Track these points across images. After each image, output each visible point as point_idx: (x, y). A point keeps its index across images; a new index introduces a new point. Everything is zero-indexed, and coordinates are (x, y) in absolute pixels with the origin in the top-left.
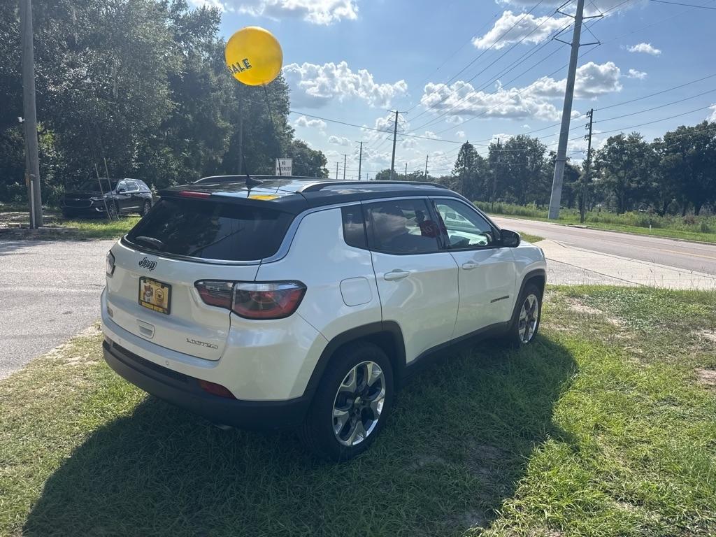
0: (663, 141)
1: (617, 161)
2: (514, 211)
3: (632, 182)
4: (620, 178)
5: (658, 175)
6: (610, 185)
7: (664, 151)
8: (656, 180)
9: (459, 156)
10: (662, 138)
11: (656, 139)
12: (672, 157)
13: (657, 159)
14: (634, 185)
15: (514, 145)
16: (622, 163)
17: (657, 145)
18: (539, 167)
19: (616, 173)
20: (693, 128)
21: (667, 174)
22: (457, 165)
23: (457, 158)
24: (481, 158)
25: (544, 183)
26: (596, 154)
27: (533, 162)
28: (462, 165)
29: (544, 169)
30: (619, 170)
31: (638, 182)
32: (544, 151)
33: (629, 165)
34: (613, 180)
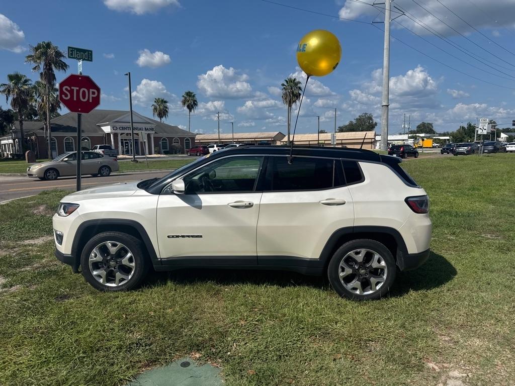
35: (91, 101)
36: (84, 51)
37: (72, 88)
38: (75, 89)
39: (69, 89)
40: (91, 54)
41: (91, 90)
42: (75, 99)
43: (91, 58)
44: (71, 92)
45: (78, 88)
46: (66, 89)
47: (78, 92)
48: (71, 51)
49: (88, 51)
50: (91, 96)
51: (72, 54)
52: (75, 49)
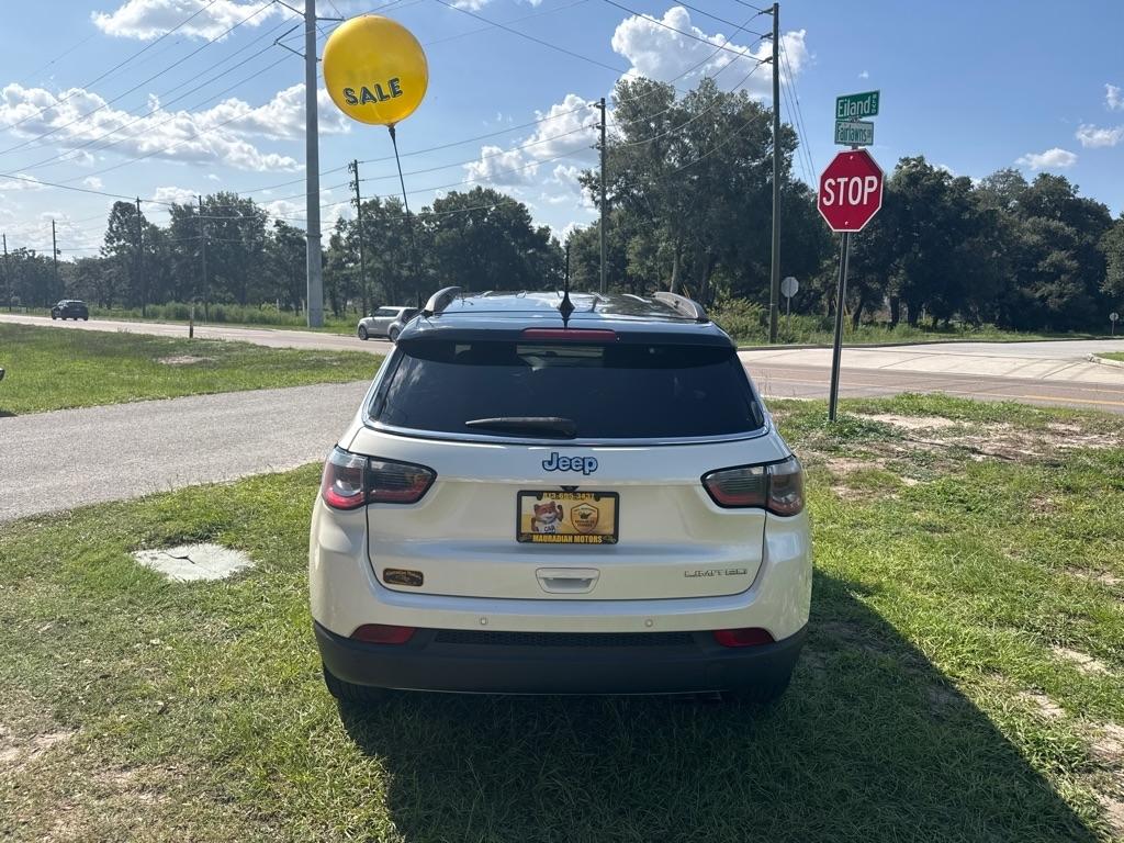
0: (433, 212)
1: (378, 237)
2: (246, 317)
3: (402, 267)
4: (386, 262)
5: (432, 258)
6: (374, 273)
7: (436, 226)
8: (432, 266)
9: (111, 223)
10: (432, 207)
11: (425, 209)
12: (446, 234)
13: (430, 236)
14: (405, 273)
15: (215, 209)
16: (386, 242)
17: (426, 216)
18: (260, 245)
19: (380, 256)
20: (465, 195)
21: (445, 257)
22: (109, 239)
23: (108, 226)
24: (154, 228)
25: (272, 271)
26: (349, 227)
27: (251, 237)
28: (119, 240)
29: (268, 248)
30: (383, 251)
31: (410, 269)
32: (264, 219)
33: (394, 244)
34: (377, 265)
35: (865, 203)
36: (862, 97)
37: (839, 180)
38: (842, 180)
39: (834, 183)
40: (877, 100)
41: (868, 179)
42: (841, 203)
43: (877, 108)
44: (836, 188)
45: (846, 179)
46: (830, 185)
47: (847, 184)
48: (842, 104)
49: (871, 94)
50: (867, 190)
51: (842, 112)
52: (847, 97)
